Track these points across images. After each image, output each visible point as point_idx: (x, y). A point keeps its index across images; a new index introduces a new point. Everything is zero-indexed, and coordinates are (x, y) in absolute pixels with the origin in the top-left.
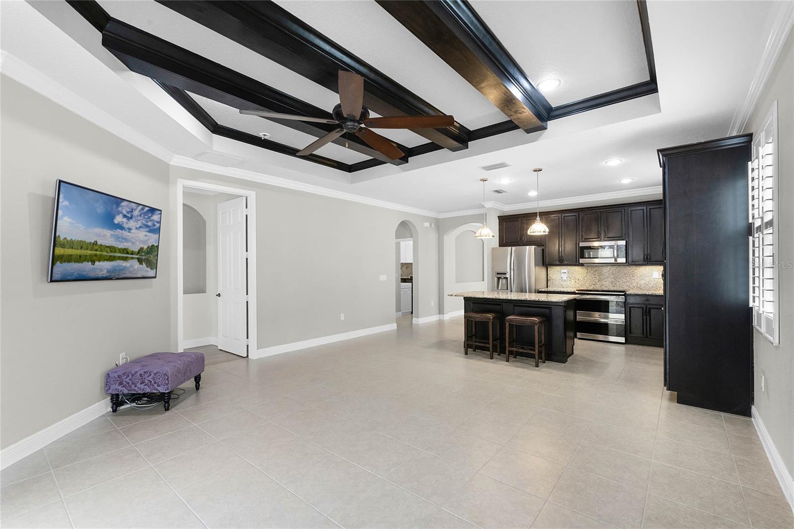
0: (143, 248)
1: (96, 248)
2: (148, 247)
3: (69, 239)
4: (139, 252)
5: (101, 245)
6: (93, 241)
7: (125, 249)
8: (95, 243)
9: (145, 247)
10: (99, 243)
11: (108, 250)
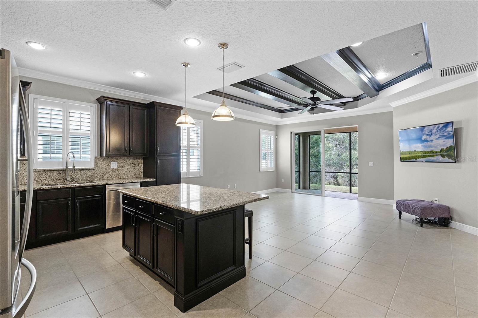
0: (443, 149)
1: (416, 153)
2: (447, 148)
3: (404, 151)
4: (441, 151)
5: (418, 151)
6: (414, 150)
7: (431, 151)
8: (415, 151)
9: (445, 148)
10: (417, 151)
11: (422, 153)
